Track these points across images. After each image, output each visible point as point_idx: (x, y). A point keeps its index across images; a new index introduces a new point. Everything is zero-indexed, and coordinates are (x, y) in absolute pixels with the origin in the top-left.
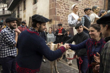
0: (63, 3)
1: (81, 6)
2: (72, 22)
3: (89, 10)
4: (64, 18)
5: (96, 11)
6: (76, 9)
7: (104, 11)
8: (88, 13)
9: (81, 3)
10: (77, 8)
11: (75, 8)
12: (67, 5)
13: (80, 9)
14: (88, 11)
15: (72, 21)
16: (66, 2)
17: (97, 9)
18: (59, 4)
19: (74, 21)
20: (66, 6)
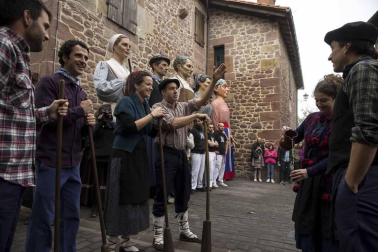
0: (85, 29)
1: (144, 52)
2: (105, 85)
3: (164, 62)
4: (86, 79)
5: (185, 72)
6: (122, 50)
7: (205, 76)
8: (159, 71)
9: (144, 46)
10: (126, 45)
11: (120, 44)
12: (98, 37)
13: (140, 62)
14: (161, 65)
15: (108, 83)
16: (96, 30)
17: (185, 66)
18: (71, 30)
19: (113, 81)
20: (96, 41)
